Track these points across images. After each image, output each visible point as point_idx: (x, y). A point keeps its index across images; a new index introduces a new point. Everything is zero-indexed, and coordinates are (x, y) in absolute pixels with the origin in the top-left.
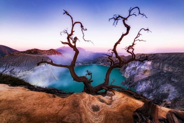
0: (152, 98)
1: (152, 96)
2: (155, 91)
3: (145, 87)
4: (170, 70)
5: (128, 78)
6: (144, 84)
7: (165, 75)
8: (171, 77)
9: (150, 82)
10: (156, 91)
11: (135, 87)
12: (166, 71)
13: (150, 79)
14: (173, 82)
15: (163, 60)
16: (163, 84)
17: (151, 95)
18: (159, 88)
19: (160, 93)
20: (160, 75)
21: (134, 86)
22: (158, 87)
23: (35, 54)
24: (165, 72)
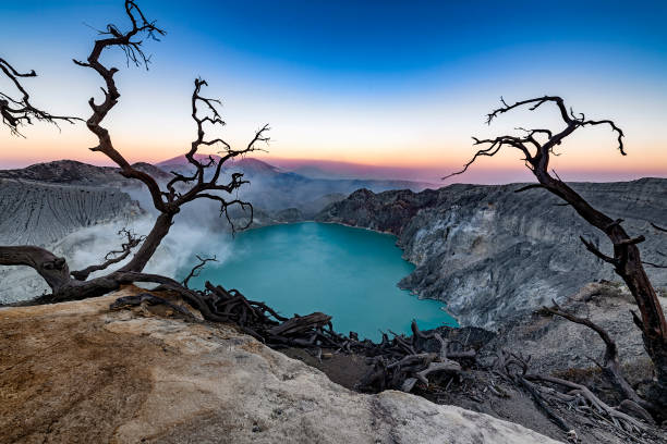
0: (492, 326)
1: (493, 319)
2: (503, 304)
3: (473, 293)
4: (546, 238)
5: (421, 264)
6: (471, 282)
7: (533, 254)
8: (549, 259)
9: (489, 277)
10: (507, 305)
11: (444, 294)
12: (536, 240)
13: (488, 269)
14: (556, 273)
15: (530, 207)
16: (525, 281)
17: (490, 317)
18: (516, 293)
19: (517, 309)
20: (518, 252)
21: (441, 292)
22: (510, 293)
23: (69, 182)
24: (534, 243)
